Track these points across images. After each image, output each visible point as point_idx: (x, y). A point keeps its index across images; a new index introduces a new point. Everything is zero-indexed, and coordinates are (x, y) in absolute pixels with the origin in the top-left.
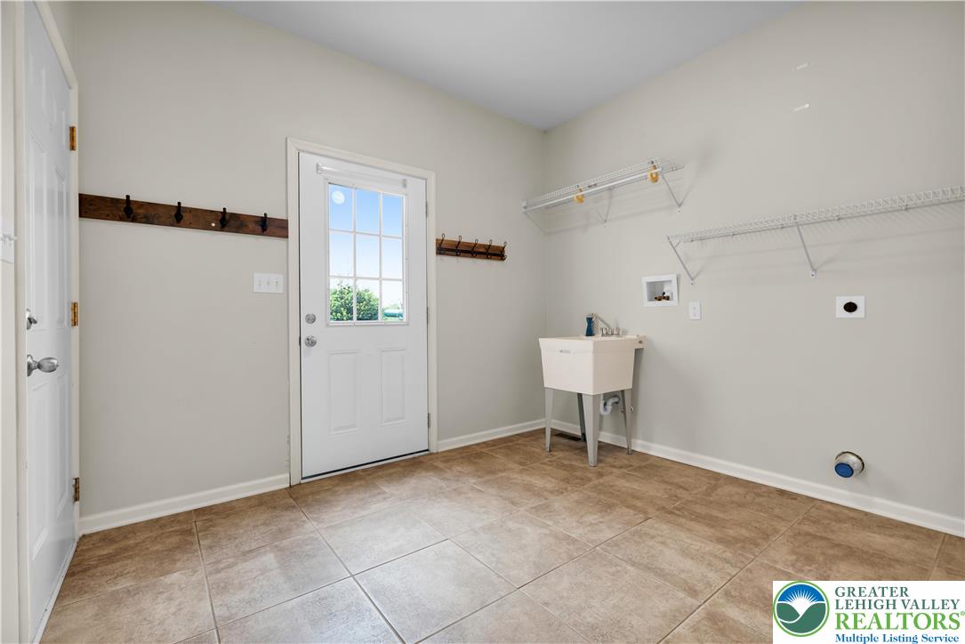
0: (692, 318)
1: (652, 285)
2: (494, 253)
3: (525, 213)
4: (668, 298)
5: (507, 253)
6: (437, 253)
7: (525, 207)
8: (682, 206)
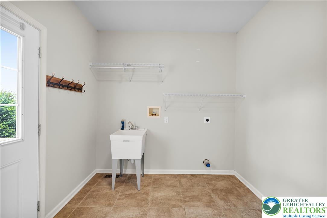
0: (165, 122)
1: (151, 110)
2: (77, 88)
3: (90, 68)
4: (156, 115)
5: (83, 89)
6: (47, 86)
7: (90, 65)
8: (163, 82)
